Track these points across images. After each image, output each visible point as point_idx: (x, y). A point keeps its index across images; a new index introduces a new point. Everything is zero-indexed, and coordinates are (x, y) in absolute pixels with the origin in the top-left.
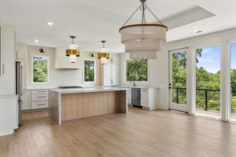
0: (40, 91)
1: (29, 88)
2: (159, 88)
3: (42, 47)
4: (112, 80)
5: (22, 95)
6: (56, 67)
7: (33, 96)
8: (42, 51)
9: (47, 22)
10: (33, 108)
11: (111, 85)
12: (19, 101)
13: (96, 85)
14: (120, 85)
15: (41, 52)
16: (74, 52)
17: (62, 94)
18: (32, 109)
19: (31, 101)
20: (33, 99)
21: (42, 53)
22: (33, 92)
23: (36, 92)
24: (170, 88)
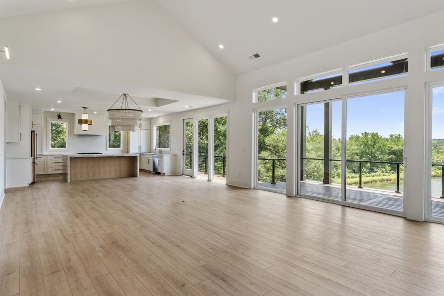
0: (57, 156)
1: (45, 153)
2: (176, 155)
4: (140, 147)
5: (36, 158)
7: (49, 161)
9: (56, 101)
10: (49, 173)
11: (139, 152)
12: (34, 163)
13: (123, 151)
14: (150, 152)
15: (58, 118)
16: (86, 122)
17: (71, 158)
19: (47, 166)
20: (49, 164)
21: (60, 119)
22: (49, 157)
23: (53, 158)
24: (184, 154)
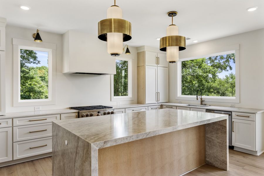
0: (32, 119)
3: (38, 30)
4: (157, 94)
6: (66, 70)
7: (16, 130)
8: (37, 37)
10: (18, 156)
11: (157, 102)
14: (169, 102)
15: (35, 40)
18: (14, 159)
19: (13, 142)
20: (17, 138)
21: (38, 41)
22: (17, 122)
23: (25, 122)
